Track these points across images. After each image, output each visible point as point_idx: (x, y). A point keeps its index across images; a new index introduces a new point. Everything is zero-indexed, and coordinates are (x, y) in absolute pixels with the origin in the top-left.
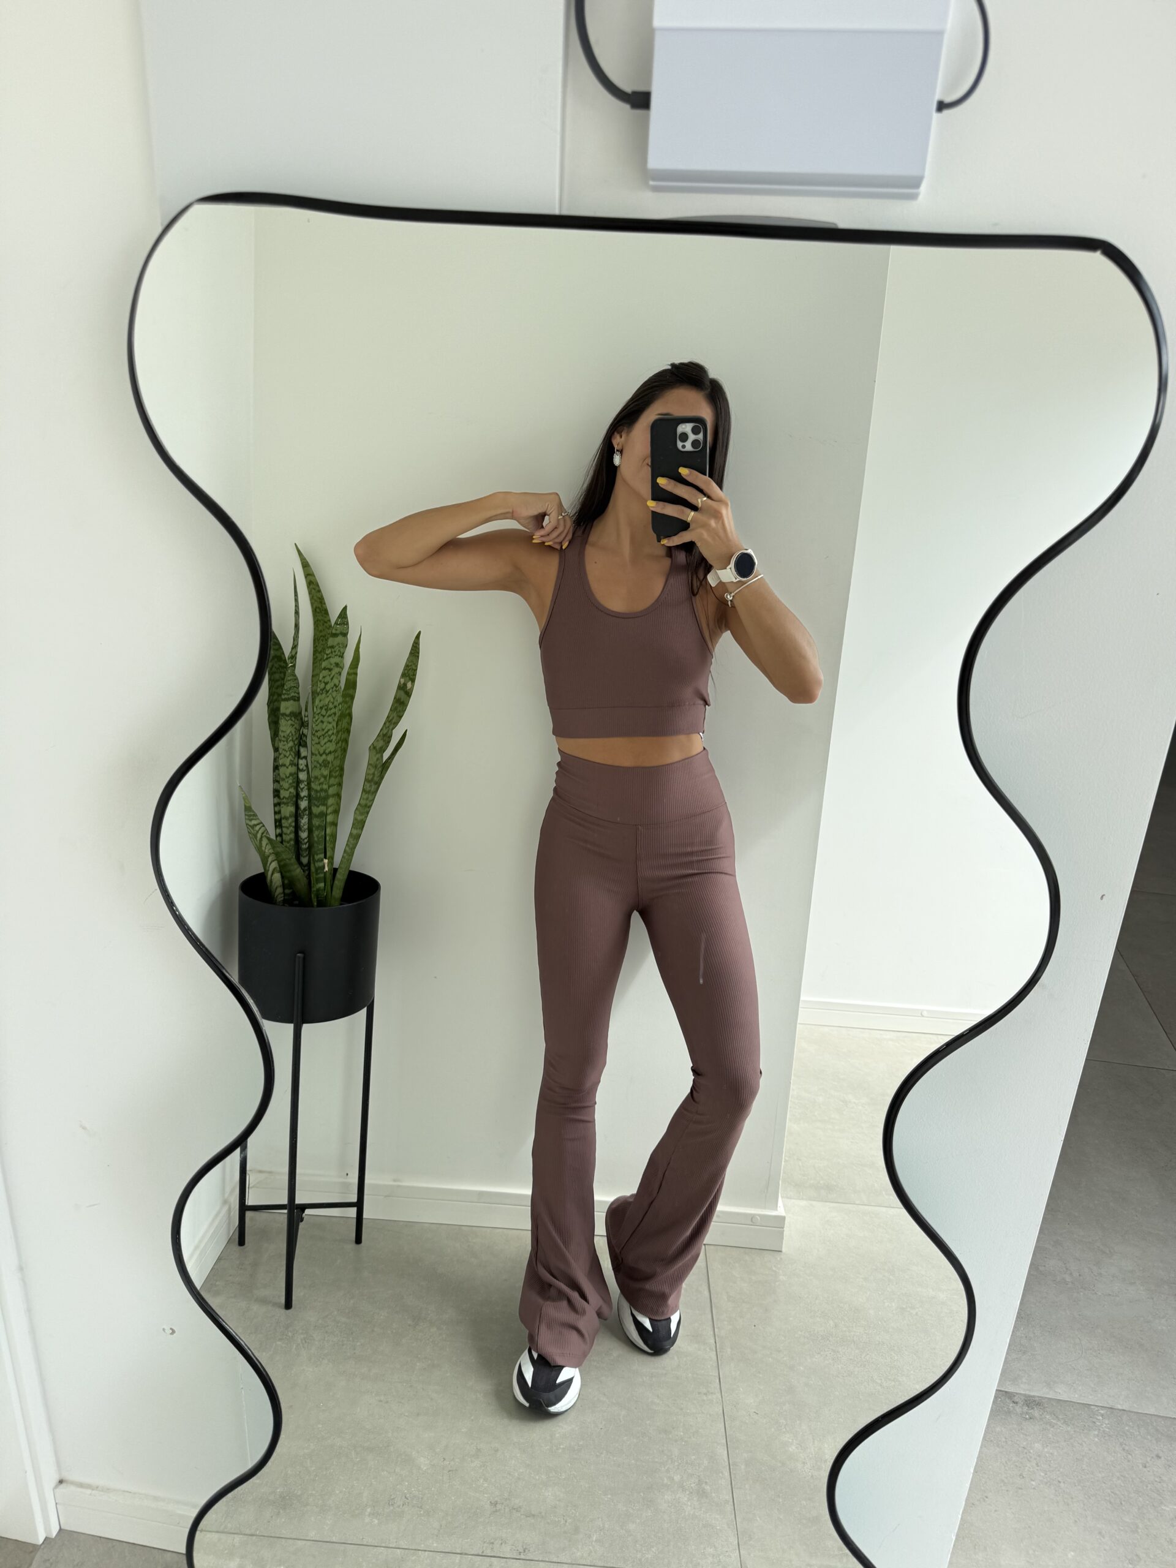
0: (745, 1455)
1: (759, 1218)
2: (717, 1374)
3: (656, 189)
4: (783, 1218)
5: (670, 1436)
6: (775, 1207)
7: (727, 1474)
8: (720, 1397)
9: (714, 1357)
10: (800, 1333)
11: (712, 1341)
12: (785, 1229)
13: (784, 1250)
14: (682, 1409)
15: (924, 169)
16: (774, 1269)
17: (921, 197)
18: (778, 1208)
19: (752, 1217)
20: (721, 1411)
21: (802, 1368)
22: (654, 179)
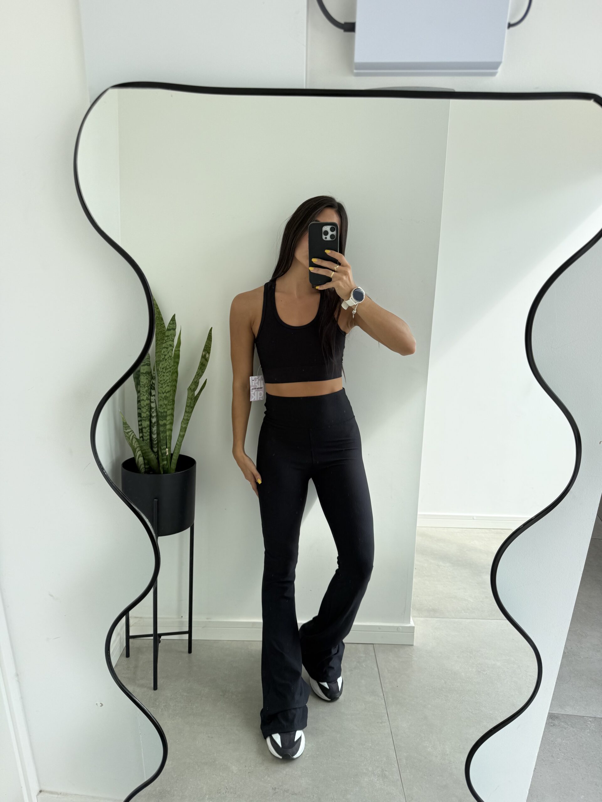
0: (405, 754)
1: (401, 628)
2: (386, 712)
3: (357, 75)
4: (414, 627)
5: (365, 747)
6: (409, 622)
7: (396, 765)
8: (389, 724)
9: (384, 703)
10: (427, 687)
11: (382, 694)
12: (415, 633)
13: (414, 644)
14: (369, 732)
15: (502, 58)
16: (410, 654)
17: (498, 75)
18: (411, 622)
19: (398, 628)
20: (390, 732)
21: (430, 706)
22: (356, 69)
